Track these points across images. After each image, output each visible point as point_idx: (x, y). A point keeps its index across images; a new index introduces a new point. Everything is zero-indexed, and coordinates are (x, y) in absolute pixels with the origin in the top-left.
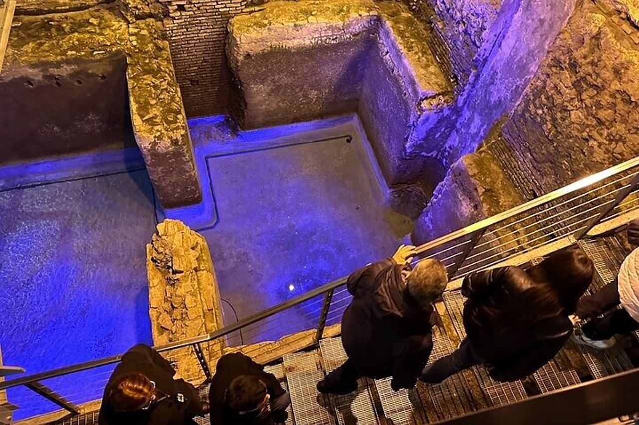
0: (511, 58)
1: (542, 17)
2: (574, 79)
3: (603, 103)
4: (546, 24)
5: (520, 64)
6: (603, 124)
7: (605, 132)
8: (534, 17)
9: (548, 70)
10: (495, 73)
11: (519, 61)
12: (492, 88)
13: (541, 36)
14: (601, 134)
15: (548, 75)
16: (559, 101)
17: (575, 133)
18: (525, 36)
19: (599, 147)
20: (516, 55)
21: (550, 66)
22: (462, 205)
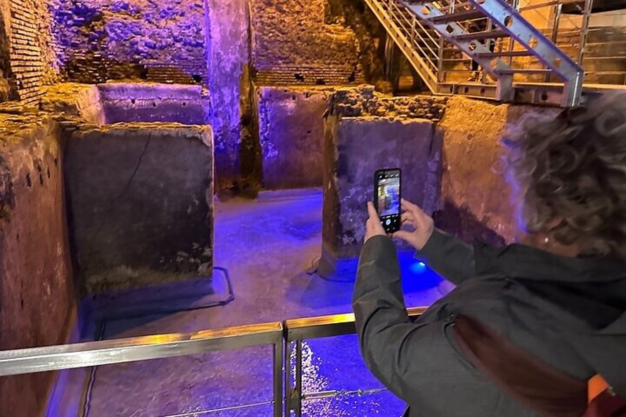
0: (223, 37)
1: (227, 3)
2: (274, 7)
3: (294, 4)
4: (233, 5)
5: (233, 34)
6: (300, 12)
7: (303, 15)
8: (223, 6)
9: (259, 14)
10: (218, 54)
11: (230, 33)
12: (222, 64)
13: (235, 11)
14: (302, 17)
15: (261, 17)
16: (276, 20)
17: (294, 26)
18: (224, 19)
19: (306, 21)
20: (225, 32)
21: (258, 12)
22: (287, 106)
